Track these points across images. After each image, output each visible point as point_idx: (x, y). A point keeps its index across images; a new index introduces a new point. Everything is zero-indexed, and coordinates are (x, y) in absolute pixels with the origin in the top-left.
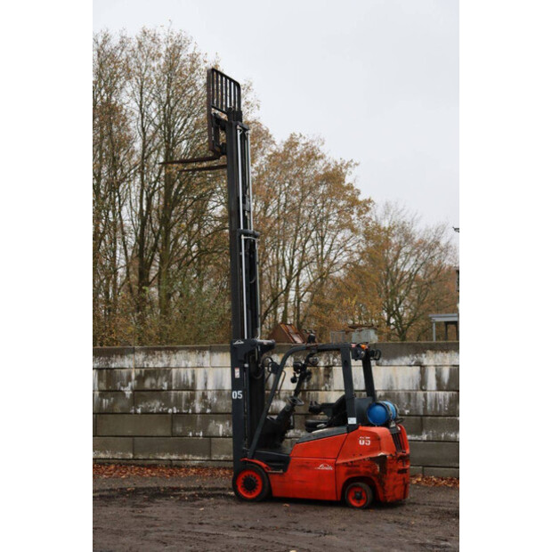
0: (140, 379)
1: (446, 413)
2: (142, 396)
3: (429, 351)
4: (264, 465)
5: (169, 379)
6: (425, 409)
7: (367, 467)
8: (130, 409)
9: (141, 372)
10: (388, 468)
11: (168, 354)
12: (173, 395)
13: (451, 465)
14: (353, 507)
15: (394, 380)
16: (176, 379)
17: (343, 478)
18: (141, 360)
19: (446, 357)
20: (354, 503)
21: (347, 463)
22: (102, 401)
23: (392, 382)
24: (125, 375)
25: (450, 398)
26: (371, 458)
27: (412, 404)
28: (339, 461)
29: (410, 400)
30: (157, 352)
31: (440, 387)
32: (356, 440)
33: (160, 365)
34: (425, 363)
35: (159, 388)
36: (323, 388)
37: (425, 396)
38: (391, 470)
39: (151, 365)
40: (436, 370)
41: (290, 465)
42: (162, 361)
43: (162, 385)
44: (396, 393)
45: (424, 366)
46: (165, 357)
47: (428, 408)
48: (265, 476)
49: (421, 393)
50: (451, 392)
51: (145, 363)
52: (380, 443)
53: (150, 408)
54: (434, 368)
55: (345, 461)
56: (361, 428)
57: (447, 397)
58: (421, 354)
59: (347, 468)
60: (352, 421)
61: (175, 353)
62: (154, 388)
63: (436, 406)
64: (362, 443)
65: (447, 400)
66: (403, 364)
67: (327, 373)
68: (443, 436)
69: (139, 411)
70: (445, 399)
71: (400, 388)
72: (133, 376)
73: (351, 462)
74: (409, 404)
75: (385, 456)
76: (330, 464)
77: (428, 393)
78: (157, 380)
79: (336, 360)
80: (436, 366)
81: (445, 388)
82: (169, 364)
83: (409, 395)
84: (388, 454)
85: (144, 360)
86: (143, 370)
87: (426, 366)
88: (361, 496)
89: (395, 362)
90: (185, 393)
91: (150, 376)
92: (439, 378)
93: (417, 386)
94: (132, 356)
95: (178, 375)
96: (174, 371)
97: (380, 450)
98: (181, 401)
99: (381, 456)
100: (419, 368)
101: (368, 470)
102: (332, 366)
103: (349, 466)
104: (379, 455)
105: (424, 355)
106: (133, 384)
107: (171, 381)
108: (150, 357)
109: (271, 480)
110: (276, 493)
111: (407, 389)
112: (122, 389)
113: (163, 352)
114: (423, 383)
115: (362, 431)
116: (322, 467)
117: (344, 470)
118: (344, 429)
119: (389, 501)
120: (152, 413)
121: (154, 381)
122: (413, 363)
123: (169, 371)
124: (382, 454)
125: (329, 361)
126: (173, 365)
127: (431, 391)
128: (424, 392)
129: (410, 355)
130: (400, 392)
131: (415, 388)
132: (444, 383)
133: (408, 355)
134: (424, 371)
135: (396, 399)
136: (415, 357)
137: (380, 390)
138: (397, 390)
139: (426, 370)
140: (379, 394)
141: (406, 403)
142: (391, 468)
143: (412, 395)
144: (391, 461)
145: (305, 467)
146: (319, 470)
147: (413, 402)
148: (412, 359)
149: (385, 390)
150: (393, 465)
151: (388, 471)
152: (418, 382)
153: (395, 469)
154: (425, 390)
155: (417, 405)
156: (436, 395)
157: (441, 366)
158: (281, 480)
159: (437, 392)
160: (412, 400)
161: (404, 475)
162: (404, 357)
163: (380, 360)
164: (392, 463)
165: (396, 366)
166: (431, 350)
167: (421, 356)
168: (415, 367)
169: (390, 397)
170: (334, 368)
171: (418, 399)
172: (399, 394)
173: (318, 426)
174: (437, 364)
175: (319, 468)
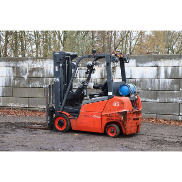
0: (31, 72)
1: (169, 89)
2: (32, 79)
3: (162, 59)
4: (68, 114)
5: (43, 72)
6: (159, 87)
7: (117, 117)
8: (26, 85)
9: (31, 68)
10: (128, 118)
11: (43, 61)
12: (45, 79)
13: (170, 114)
14: (110, 137)
16: (46, 72)
17: (105, 122)
18: (31, 63)
19: (170, 62)
20: (111, 135)
21: (107, 115)
22: (15, 81)
23: (143, 75)
24: (24, 70)
25: (171, 82)
26: (119, 113)
27: (152, 85)
28: (103, 114)
29: (151, 83)
30: (37, 60)
31: (166, 77)
32: (112, 103)
33: (39, 66)
34: (159, 65)
35: (39, 76)
37: (159, 81)
38: (129, 119)
39: (35, 66)
40: (165, 68)
41: (80, 115)
42: (40, 64)
43: (40, 75)
44: (145, 80)
45: (159, 67)
46: (41, 62)
47: (160, 87)
48: (68, 120)
49: (157, 80)
50: (172, 79)
51: (33, 65)
52: (124, 105)
53: (35, 85)
54: (164, 68)
55: (106, 114)
56: (115, 97)
57: (170, 82)
58: (158, 61)
59: (107, 117)
60: (110, 93)
61: (45, 60)
62: (37, 76)
63: (164, 86)
64: (115, 105)
65: (170, 83)
66: (149, 66)
68: (167, 100)
69: (30, 86)
70: (168, 83)
71: (147, 77)
72: (28, 71)
73: (109, 114)
74: (151, 85)
75: (126, 112)
76: (99, 115)
77: (161, 79)
78: (38, 72)
79: (117, 64)
80: (165, 67)
81: (169, 77)
82: (43, 65)
83: (151, 81)
84: (128, 110)
85: (32, 64)
86: (32, 68)
88: (114, 131)
89: (145, 65)
90: (50, 79)
91: (35, 71)
92: (166, 73)
93: (155, 76)
94: (27, 61)
95: (47, 70)
96: (45, 68)
97: (124, 108)
98: (49, 82)
99: (124, 112)
100: (157, 67)
101: (118, 118)
103: (108, 116)
104: (123, 111)
105: (159, 61)
106: (28, 74)
107: (44, 73)
108: (35, 62)
109: (71, 122)
110: (74, 128)
111: (150, 78)
112: (23, 76)
113: (40, 60)
114: (158, 75)
115: (115, 99)
116: (95, 116)
117: (106, 118)
118: (106, 97)
119: (128, 134)
120: (36, 87)
121: (36, 73)
122: (154, 65)
123: (43, 69)
124: (124, 110)
125: (114, 64)
126: (45, 66)
127: (162, 79)
128: (159, 79)
129: (153, 62)
130: (147, 79)
131: (154, 77)
132: (168, 75)
133: (152, 62)
134: (159, 69)
135: (145, 83)
136: (155, 63)
137: (138, 78)
138: (146, 78)
139: (160, 69)
140: (137, 80)
141: (149, 84)
142: (129, 117)
143: (153, 81)
144: (130, 114)
145: (87, 116)
146: (93, 118)
147: (153, 84)
148: (153, 63)
149: (140, 78)
150: (130, 116)
151: (127, 119)
152: (156, 74)
153: (132, 118)
154: (159, 78)
155: (155, 85)
156: (164, 80)
157: (167, 66)
158: (76, 122)
159: (165, 79)
160: (152, 83)
161: (137, 121)
162: (150, 62)
163: (138, 64)
164: (130, 115)
165: (146, 67)
166: (163, 59)
167: (158, 62)
168: (155, 67)
169: (142, 82)
170: (116, 68)
171: (155, 82)
172: (146, 80)
173: (94, 96)
174: (166, 66)
175: (93, 117)
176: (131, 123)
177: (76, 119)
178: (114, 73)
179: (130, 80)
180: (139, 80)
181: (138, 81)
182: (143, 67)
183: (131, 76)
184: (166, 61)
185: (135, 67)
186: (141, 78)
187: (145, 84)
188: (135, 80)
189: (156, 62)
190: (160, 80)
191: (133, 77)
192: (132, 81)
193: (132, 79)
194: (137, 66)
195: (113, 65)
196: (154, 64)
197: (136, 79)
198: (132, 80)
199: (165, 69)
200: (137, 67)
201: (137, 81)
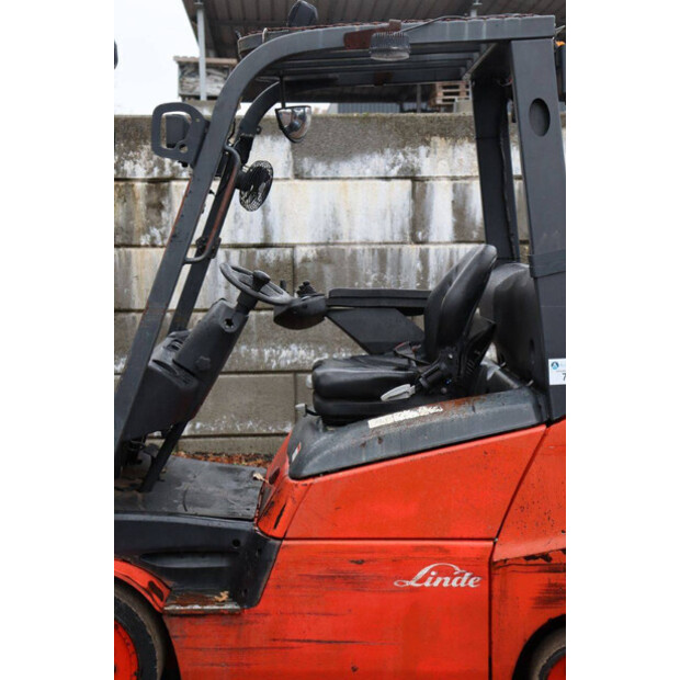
3: (437, 140)
4: (139, 576)
15: (343, 217)
21: (544, 557)
23: (336, 222)
28: (509, 550)
29: (383, 270)
31: (461, 236)
34: (425, 172)
36: (144, 240)
37: (424, 257)
40: (455, 186)
41: (274, 577)
44: (349, 250)
45: (423, 180)
49: (412, 251)
54: (448, 184)
58: (415, 146)
60: (563, 371)
66: (368, 173)
67: (154, 197)
71: (358, 238)
76: (468, 564)
77: (432, 248)
80: (454, 178)
81: (475, 235)
83: (382, 256)
87: (428, 179)
89: (345, 169)
92: (459, 210)
93: (403, 232)
100: (409, 182)
102: (168, 180)
103: (555, 569)
105: (423, 150)
111: (378, 239)
114: (418, 225)
116: (426, 577)
122: (394, 172)
125: (161, 166)
127: (439, 243)
128: (423, 247)
129: (388, 151)
130: (359, 247)
131: (397, 238)
132: (473, 224)
133: (382, 152)
134: (424, 192)
135: (346, 266)
136: (401, 156)
137: (305, 245)
138: (350, 244)
139: (428, 188)
140: (301, 253)
141: (373, 277)
143: (389, 256)
145: (349, 580)
146: (412, 589)
147: (392, 274)
148: (391, 161)
149: (317, 244)
152: (407, 220)
154: (422, 243)
155: (402, 281)
156: (451, 252)
157: (466, 178)
158: (231, 641)
159: (455, 246)
160: (389, 269)
162: (371, 153)
163: (306, 163)
165: (348, 178)
166: (441, 135)
167: (418, 154)
168: (399, 182)
169: (329, 262)
170: (174, 183)
171: (404, 264)
172: (354, 252)
173: (385, 397)
174: (458, 174)
175: (413, 583)
177: (232, 613)
178: (164, 214)
179: (258, 256)
180: (310, 256)
181: (305, 260)
182: (333, 179)
183: (267, 231)
184: (457, 150)
185: (287, 179)
186: (323, 241)
187: (348, 275)
188: (288, 251)
189: (405, 154)
190: (427, 250)
191: (276, 240)
192: (273, 258)
193: (271, 246)
194: (298, 176)
195: (156, 170)
196: (393, 166)
197: (293, 246)
198: (271, 254)
199: (454, 191)
200: (297, 182)
201: (299, 259)
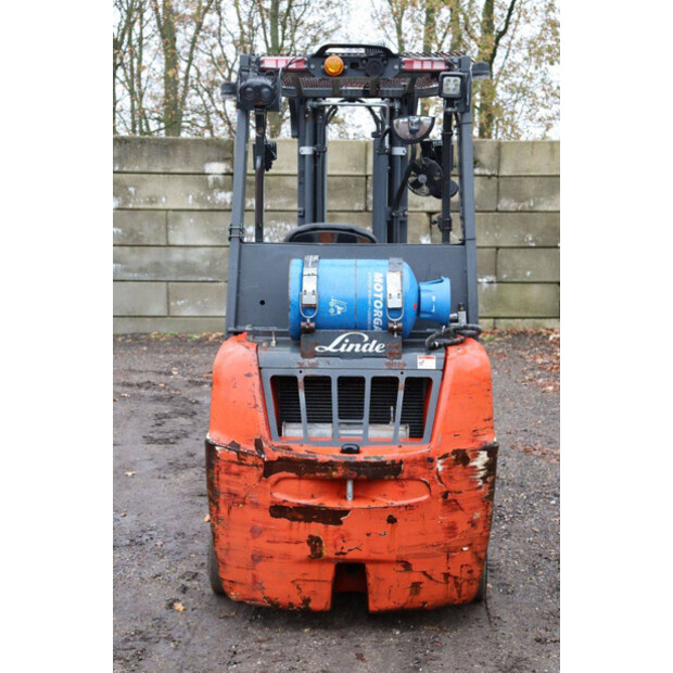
142: (234, 489)
144: (235, 468)
150: (241, 480)
151: (222, 497)
153: (255, 497)
161: (316, 529)
164: (238, 474)
176: (255, 533)
